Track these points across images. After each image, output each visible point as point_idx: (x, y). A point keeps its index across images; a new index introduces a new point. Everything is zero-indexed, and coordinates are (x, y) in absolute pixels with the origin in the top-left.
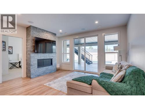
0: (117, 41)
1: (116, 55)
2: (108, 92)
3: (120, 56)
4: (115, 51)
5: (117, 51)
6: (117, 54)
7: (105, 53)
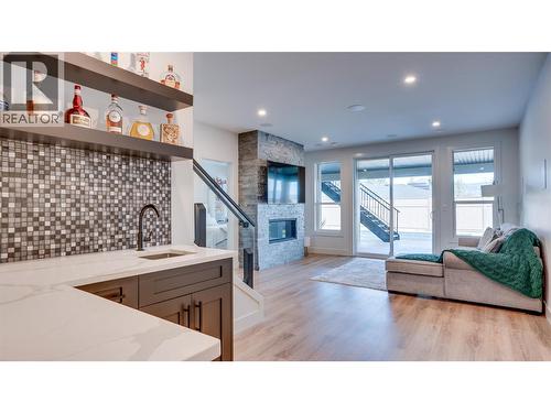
0: (492, 161)
1: (489, 209)
2: (474, 266)
3: (499, 211)
4: (486, 199)
5: (492, 199)
6: (491, 205)
7: (454, 203)
